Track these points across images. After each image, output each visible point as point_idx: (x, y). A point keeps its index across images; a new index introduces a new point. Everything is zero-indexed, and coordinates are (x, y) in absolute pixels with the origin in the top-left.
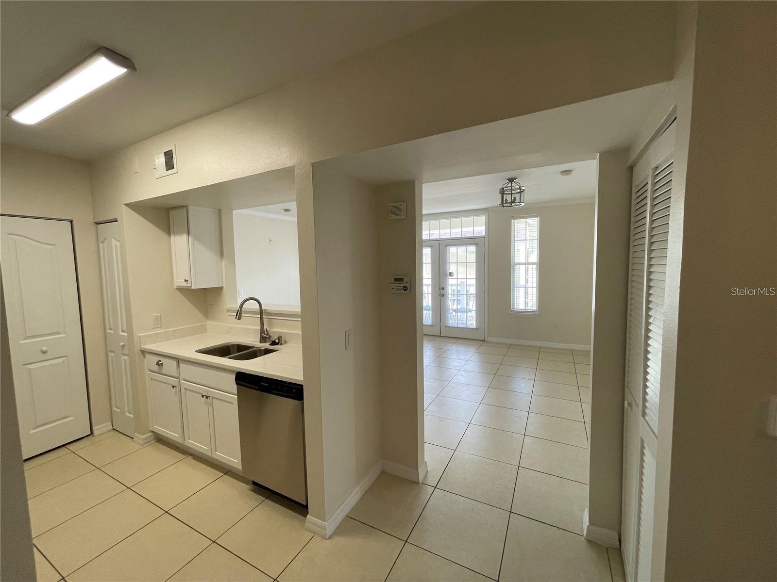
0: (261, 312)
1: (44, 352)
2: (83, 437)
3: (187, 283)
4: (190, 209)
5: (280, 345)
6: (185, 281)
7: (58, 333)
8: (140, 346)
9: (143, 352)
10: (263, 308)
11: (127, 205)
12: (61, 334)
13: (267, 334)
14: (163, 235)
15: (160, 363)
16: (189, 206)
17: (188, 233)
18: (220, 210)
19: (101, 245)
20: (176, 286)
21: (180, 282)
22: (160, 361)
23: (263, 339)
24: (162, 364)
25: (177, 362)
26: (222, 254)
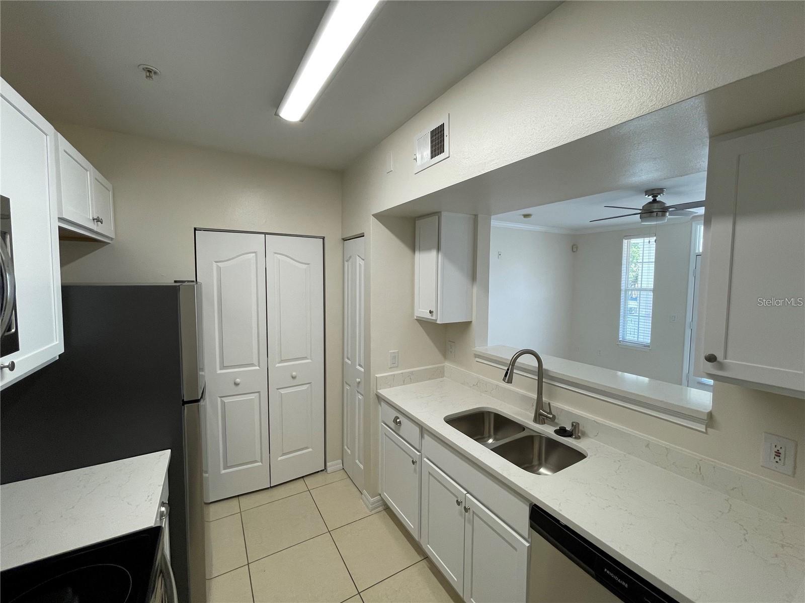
0: (541, 373)
1: (294, 378)
2: (318, 472)
3: (432, 316)
4: (444, 215)
5: (576, 438)
6: (431, 312)
7: (305, 358)
8: (377, 389)
9: (380, 398)
10: (545, 366)
11: (375, 216)
12: (308, 359)
13: (550, 413)
14: (407, 251)
15: (398, 420)
16: (442, 212)
17: (438, 249)
18: (476, 216)
19: (346, 263)
20: (417, 317)
21: (422, 311)
22: (398, 418)
23: (539, 418)
24: (400, 422)
25: (420, 430)
26: (473, 277)
